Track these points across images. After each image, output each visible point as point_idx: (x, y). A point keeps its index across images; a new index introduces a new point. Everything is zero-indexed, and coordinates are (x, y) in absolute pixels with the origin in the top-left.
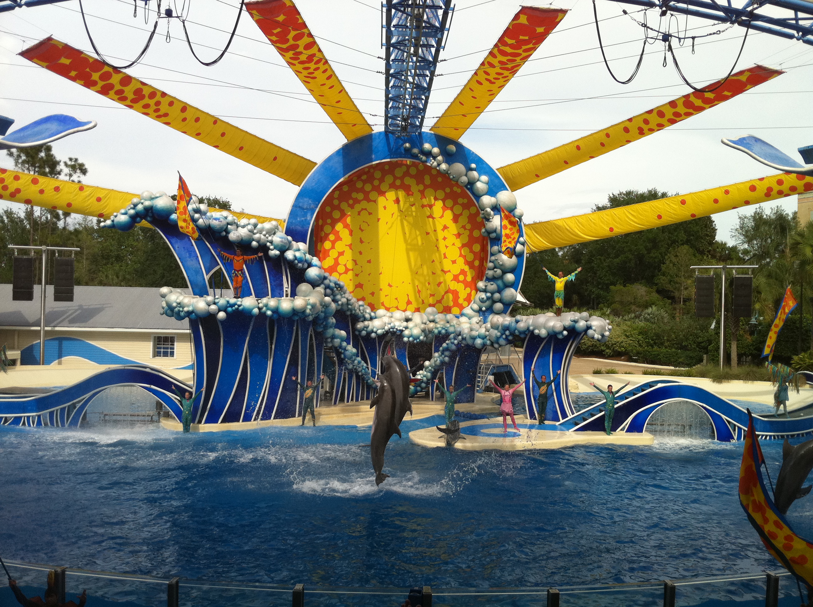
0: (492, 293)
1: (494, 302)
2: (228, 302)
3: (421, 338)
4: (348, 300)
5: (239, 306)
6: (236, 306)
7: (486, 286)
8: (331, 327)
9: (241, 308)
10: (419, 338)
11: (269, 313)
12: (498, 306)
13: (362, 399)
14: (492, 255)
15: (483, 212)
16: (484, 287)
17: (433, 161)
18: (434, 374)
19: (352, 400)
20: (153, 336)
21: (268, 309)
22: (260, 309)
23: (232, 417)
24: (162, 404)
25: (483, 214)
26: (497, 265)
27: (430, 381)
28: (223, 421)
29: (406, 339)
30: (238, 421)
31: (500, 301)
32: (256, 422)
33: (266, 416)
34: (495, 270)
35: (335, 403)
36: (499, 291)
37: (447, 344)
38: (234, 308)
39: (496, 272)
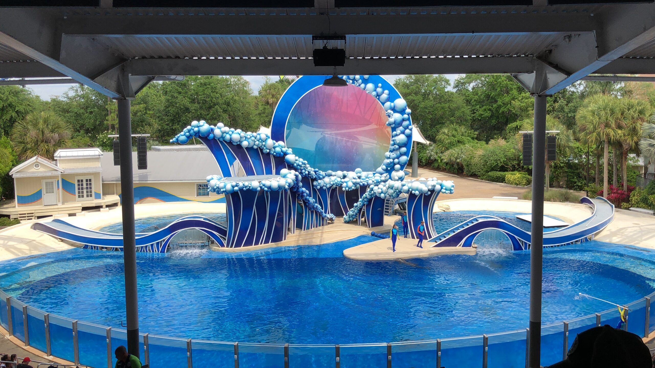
0: (394, 160)
1: (395, 164)
2: (244, 185)
3: (353, 188)
4: (308, 172)
5: (250, 187)
6: (248, 187)
7: (390, 155)
8: (300, 188)
9: (251, 188)
10: (351, 188)
11: (266, 189)
12: (398, 166)
13: (320, 226)
14: (393, 137)
15: (386, 112)
16: (389, 156)
17: (356, 83)
18: (360, 210)
19: (314, 227)
20: (196, 184)
21: (265, 187)
22: (261, 187)
23: (248, 243)
24: (210, 237)
25: (387, 113)
26: (396, 143)
27: (358, 214)
28: (243, 246)
29: (344, 189)
30: (252, 245)
31: (398, 163)
32: (261, 245)
33: (267, 242)
34: (395, 146)
35: (304, 230)
36: (398, 158)
37: (366, 195)
38: (247, 188)
39: (395, 147)
